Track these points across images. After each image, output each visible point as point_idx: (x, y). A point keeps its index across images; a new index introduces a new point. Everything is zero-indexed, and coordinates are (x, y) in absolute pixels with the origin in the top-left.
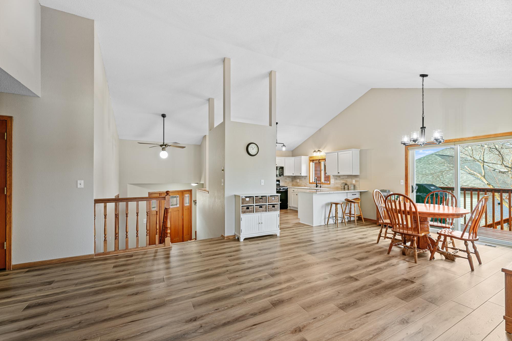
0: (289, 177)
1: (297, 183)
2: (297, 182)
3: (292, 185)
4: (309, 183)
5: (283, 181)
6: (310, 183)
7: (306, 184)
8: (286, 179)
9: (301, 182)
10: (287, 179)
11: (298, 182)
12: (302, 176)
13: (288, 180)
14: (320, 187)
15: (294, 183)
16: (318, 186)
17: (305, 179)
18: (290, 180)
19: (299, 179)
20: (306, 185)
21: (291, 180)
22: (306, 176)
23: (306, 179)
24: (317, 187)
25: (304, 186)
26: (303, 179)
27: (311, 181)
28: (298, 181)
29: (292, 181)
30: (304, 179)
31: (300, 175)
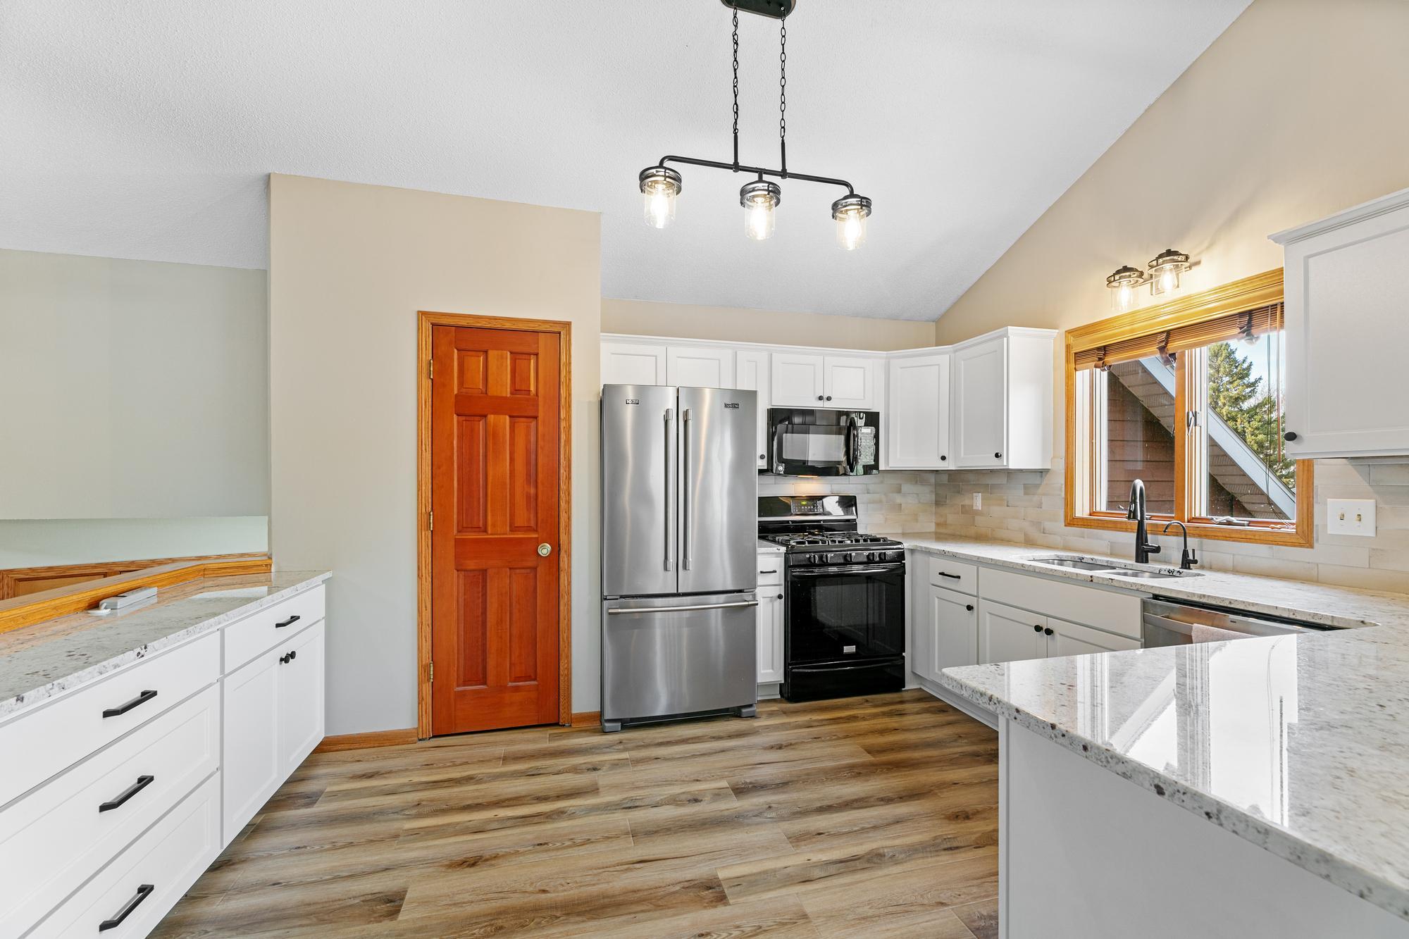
0: (917, 476)
1: (974, 518)
2: (967, 511)
3: (938, 525)
4: (1068, 524)
5: (880, 502)
6: (1072, 521)
7: (1037, 524)
8: (899, 491)
9: (997, 511)
10: (906, 488)
11: (977, 513)
12: (1009, 473)
13: (914, 498)
14: (1187, 562)
15: (952, 517)
16: (1157, 550)
17: (1028, 489)
18: (927, 494)
19: (987, 489)
20: (1035, 534)
21: (933, 497)
22: (1042, 472)
23: (1040, 491)
24: (1143, 553)
25: (1021, 537)
26: (1015, 493)
27: (1082, 510)
28: (978, 501)
29: (938, 503)
30: (1022, 492)
31: (994, 464)
